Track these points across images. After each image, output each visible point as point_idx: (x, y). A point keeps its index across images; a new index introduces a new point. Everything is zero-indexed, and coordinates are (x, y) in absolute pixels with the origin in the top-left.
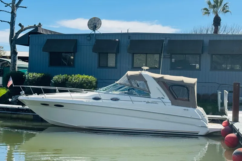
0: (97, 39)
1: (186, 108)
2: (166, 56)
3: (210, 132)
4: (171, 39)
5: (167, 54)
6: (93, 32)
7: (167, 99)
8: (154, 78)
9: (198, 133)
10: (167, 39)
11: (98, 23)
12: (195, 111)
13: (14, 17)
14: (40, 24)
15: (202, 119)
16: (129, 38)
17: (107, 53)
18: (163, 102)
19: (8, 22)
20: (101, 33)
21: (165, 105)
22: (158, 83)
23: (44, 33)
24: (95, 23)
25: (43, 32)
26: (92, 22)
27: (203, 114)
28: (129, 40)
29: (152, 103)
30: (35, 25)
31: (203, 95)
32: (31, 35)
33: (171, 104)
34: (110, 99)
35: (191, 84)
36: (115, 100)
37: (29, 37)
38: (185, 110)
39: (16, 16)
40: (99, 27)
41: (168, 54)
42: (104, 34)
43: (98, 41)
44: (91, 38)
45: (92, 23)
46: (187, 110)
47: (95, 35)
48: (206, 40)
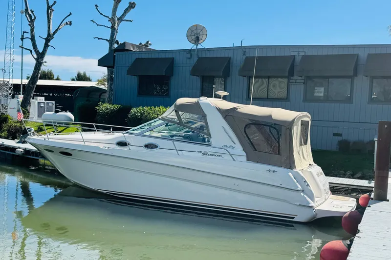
0: (200, 56)
1: (272, 168)
2: (297, 81)
3: (319, 216)
4: (307, 54)
5: (300, 78)
6: (195, 47)
7: (239, 149)
8: (219, 110)
9: (293, 218)
10: (300, 54)
11: (201, 33)
12: (290, 174)
13: (114, 34)
14: (147, 42)
15: (303, 191)
16: (244, 54)
17: (214, 77)
18: (231, 155)
19: (107, 40)
20: (206, 48)
21: (234, 160)
22: (225, 118)
23: (136, 50)
24: (197, 34)
25: (134, 49)
26: (192, 31)
27: (305, 181)
28: (244, 57)
29: (213, 155)
30: (141, 43)
31: (355, 143)
32: (117, 53)
33: (245, 158)
34: (143, 145)
35: (285, 122)
36: (152, 148)
37: (114, 56)
38: (270, 171)
39: (117, 32)
40: (203, 39)
41: (301, 76)
42: (209, 50)
43: (201, 60)
44: (191, 55)
45: (193, 34)
46: (274, 171)
47: (198, 51)
48: (363, 55)
